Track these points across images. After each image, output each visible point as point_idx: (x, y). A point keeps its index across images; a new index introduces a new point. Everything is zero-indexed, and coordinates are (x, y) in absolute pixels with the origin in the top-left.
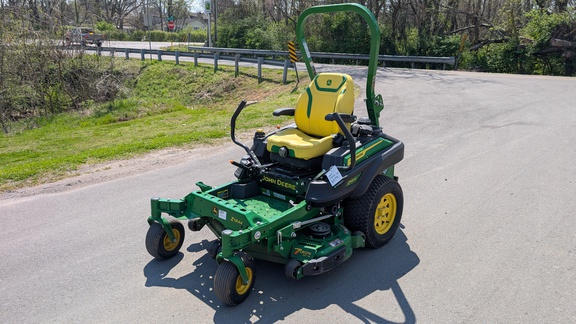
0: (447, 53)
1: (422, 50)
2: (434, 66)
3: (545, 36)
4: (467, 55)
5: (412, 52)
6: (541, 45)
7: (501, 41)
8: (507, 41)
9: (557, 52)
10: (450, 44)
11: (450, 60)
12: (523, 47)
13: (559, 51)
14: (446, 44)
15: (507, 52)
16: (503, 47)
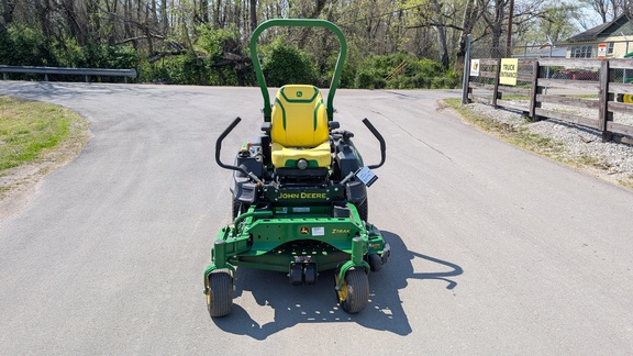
0: (125, 65)
1: (91, 61)
2: (112, 80)
3: (218, 50)
4: (146, 67)
5: (80, 64)
6: (214, 58)
7: (178, 53)
8: (184, 53)
9: (230, 64)
10: (126, 55)
11: (130, 72)
12: (201, 59)
13: (232, 64)
14: (121, 55)
15: (187, 64)
16: (182, 59)
